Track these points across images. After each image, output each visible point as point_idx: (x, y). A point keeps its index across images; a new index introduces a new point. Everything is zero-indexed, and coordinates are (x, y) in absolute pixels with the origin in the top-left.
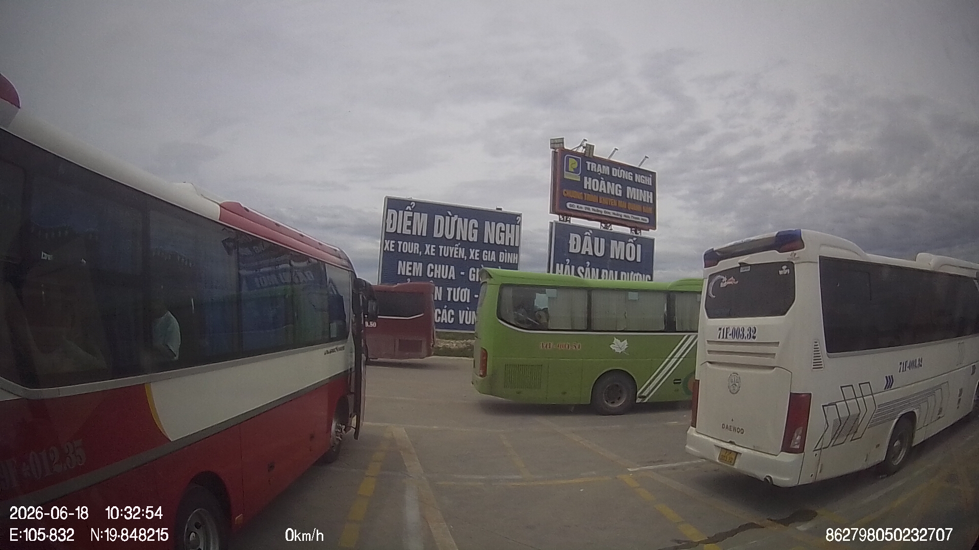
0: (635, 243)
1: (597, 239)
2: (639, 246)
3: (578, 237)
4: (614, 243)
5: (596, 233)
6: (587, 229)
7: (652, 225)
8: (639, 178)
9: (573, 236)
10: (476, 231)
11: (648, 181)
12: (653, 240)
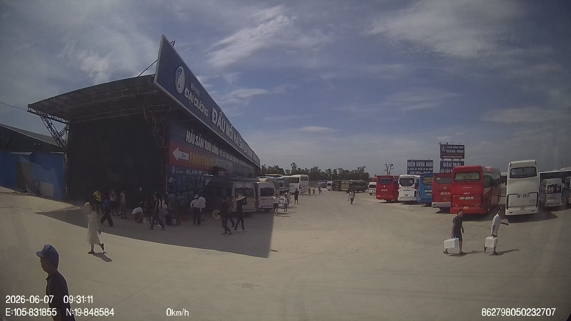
0: (459, 163)
1: (449, 163)
2: (460, 163)
3: (445, 163)
4: (454, 163)
5: (449, 162)
6: (447, 161)
7: (464, 158)
8: (460, 147)
9: (444, 163)
10: (424, 165)
11: (463, 147)
12: (464, 162)
